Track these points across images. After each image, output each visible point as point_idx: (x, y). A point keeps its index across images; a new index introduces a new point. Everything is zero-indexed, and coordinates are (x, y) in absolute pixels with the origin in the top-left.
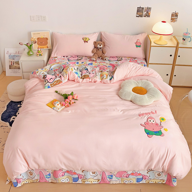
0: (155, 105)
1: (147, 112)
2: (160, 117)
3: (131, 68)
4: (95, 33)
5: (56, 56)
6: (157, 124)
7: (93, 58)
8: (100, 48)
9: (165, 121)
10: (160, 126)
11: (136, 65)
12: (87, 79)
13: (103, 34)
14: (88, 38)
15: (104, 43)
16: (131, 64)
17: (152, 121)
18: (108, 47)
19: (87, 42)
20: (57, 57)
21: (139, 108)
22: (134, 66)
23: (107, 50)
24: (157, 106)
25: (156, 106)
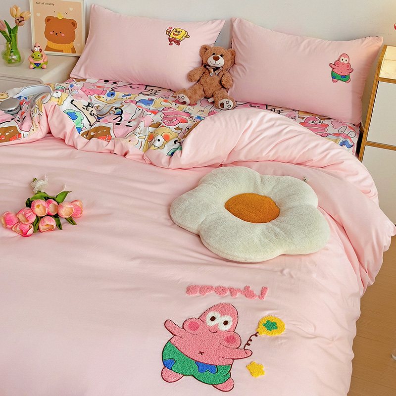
0: (280, 269)
1: (226, 284)
2: (267, 313)
3: (258, 129)
4: (213, 21)
5: (82, 75)
6: (231, 338)
7: (181, 95)
8: (216, 69)
9: (277, 335)
10: (242, 347)
11: (284, 124)
12: (100, 141)
13: (235, 25)
14: (183, 32)
15: (234, 54)
16: (264, 116)
17: (220, 320)
18: (242, 67)
19: (178, 43)
20: (85, 80)
21: (209, 264)
22: (274, 124)
23: (238, 76)
24: (285, 272)
25: (282, 271)
